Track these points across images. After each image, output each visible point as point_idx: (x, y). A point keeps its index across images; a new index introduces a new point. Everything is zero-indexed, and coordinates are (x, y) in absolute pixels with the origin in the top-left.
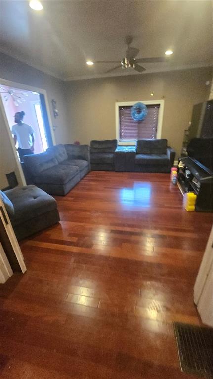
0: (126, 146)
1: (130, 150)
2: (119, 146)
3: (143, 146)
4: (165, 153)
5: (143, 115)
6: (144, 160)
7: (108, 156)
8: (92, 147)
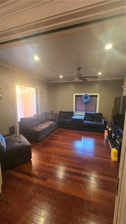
0: (79, 115)
1: (80, 118)
2: (75, 115)
3: (88, 116)
4: (101, 121)
5: (89, 100)
6: (88, 124)
7: (68, 120)
8: (59, 115)
